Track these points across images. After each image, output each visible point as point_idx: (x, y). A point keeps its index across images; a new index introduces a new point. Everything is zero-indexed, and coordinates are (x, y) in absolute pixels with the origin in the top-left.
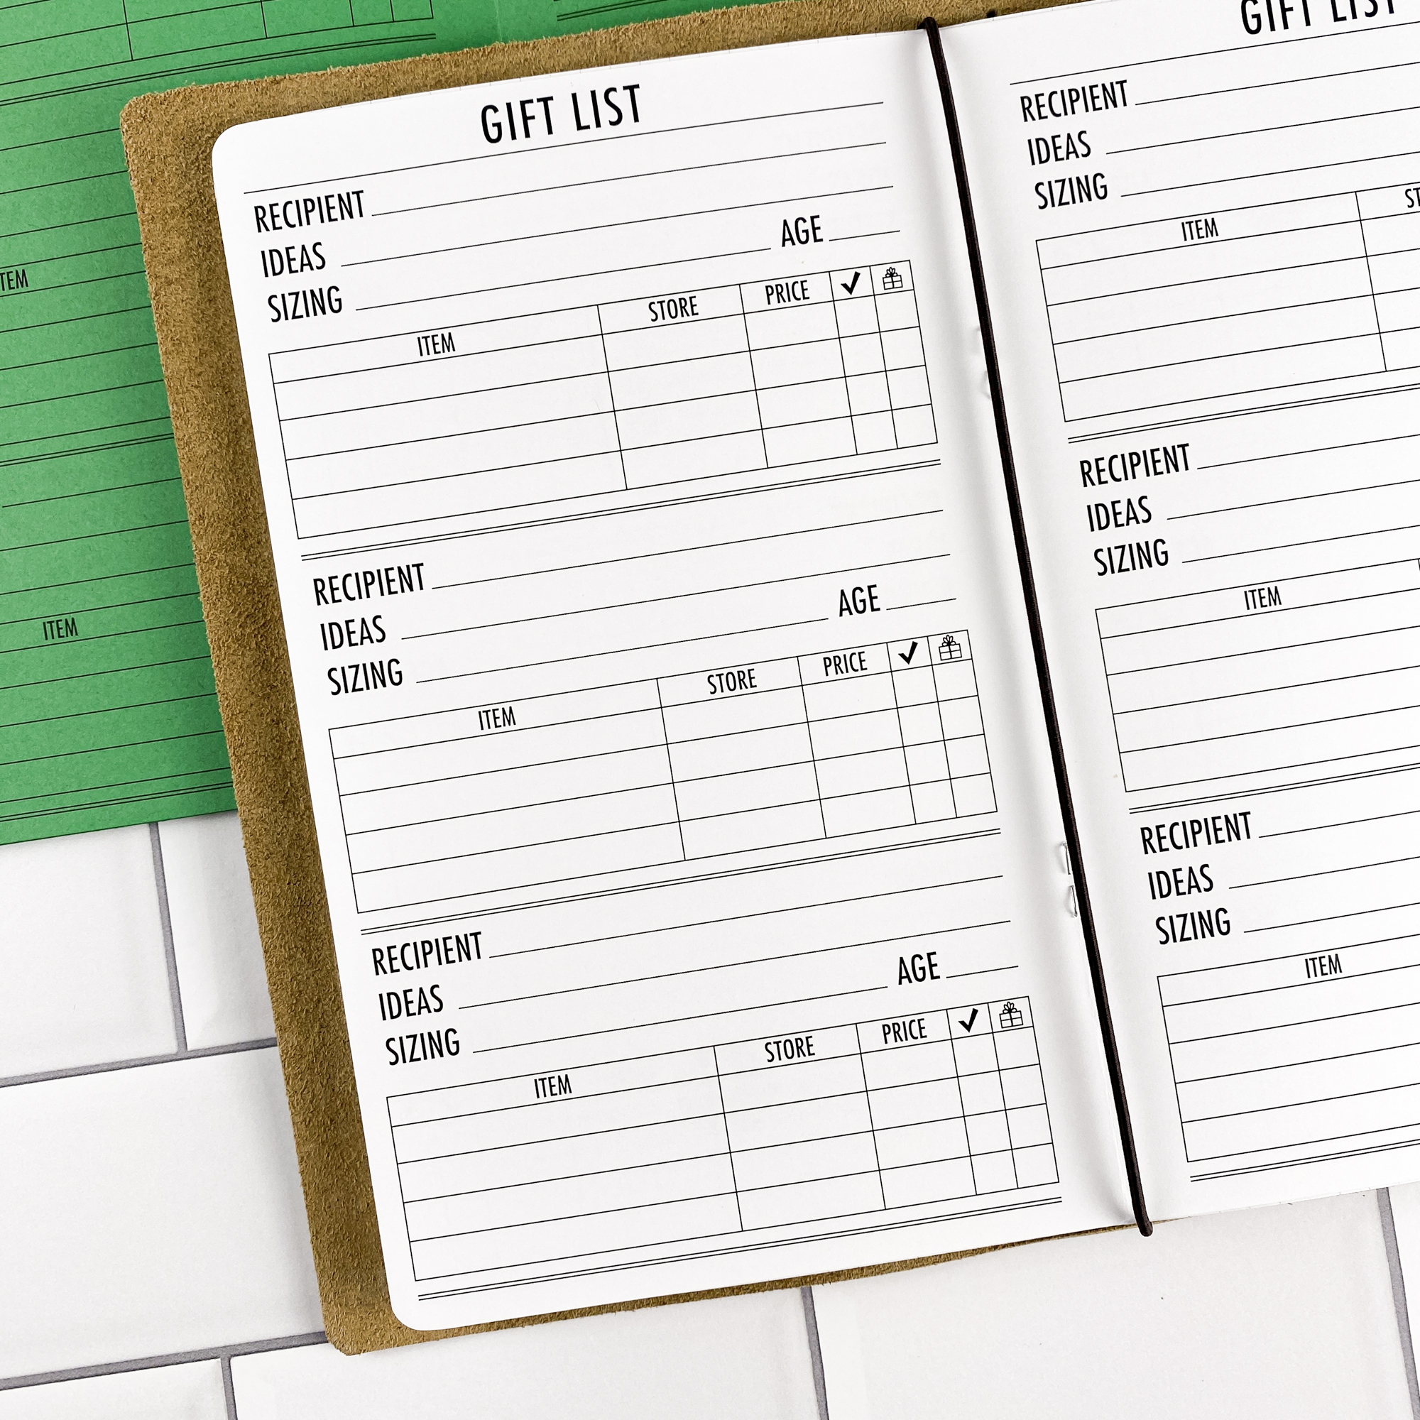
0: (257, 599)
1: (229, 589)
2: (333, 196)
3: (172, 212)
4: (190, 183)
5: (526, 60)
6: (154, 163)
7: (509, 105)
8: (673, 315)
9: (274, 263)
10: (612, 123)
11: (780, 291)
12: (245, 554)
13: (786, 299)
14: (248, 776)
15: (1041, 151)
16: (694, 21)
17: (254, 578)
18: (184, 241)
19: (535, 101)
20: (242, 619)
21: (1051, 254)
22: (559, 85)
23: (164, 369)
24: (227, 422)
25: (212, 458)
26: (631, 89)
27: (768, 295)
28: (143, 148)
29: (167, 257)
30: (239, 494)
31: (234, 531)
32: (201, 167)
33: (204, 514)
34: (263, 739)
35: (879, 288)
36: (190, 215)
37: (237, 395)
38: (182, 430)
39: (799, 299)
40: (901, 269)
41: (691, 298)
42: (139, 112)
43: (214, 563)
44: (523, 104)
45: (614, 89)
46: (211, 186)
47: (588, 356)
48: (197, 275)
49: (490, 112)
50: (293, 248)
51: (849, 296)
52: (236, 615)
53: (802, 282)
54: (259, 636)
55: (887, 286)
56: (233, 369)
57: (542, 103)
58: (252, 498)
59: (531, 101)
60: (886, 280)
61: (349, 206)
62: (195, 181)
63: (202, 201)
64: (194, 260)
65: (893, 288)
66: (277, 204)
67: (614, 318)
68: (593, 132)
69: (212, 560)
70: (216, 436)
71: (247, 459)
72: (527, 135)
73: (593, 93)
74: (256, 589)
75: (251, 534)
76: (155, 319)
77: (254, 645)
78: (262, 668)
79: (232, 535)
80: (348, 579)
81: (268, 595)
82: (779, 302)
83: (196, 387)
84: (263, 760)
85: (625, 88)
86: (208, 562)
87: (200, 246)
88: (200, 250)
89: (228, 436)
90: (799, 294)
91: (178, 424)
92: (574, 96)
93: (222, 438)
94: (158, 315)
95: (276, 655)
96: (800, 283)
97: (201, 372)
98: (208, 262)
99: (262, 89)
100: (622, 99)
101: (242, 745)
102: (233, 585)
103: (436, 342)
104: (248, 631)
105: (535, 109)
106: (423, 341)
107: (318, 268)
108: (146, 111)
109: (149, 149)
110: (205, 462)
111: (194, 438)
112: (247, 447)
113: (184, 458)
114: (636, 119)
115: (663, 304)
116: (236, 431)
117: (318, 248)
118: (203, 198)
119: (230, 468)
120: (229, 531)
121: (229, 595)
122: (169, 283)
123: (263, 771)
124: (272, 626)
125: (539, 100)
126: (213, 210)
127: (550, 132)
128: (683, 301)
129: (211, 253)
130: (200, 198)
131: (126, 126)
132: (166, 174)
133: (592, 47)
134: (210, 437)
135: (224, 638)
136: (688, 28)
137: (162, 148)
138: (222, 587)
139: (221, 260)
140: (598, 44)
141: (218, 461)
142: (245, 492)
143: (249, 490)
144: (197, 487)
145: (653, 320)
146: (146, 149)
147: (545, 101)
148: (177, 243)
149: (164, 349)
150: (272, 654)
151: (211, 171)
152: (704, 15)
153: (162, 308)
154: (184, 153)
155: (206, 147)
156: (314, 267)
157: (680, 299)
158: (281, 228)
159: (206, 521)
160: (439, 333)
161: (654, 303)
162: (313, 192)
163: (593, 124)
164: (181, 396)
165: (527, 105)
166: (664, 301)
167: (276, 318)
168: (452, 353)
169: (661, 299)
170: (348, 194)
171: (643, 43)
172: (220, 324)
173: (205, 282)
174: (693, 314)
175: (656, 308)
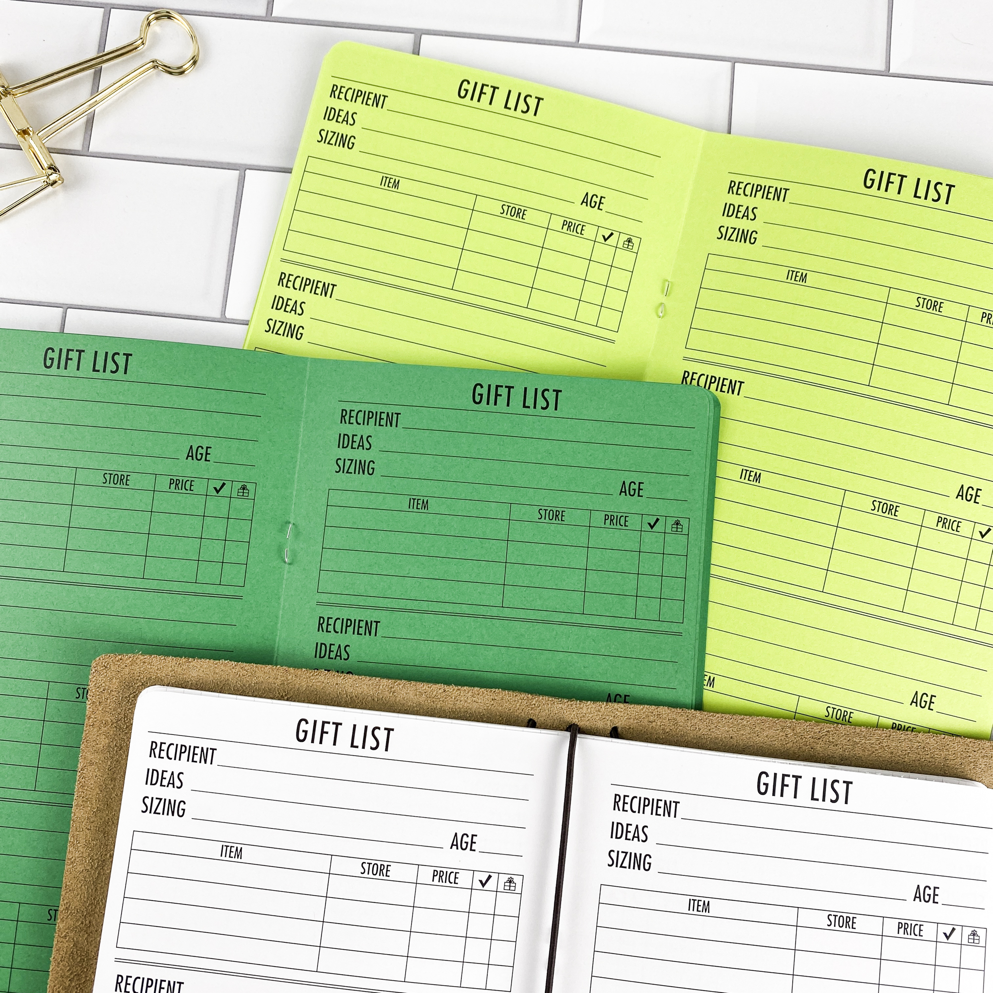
1: (70, 956)
2: (198, 747)
3: (105, 724)
4: (121, 709)
5: (337, 684)
6: (103, 693)
7: (315, 722)
9: (154, 777)
10: (372, 748)
11: (441, 875)
12: (86, 936)
13: (444, 881)
15: (618, 831)
16: (440, 689)
17: (87, 952)
18: (108, 741)
19: (331, 723)
20: (72, 976)
21: (608, 895)
22: (349, 717)
23: (72, 815)
24: (100, 854)
25: (85, 874)
26: (389, 730)
27: (434, 876)
28: (100, 684)
29: (94, 748)
30: (94, 899)
31: (84, 920)
32: (130, 701)
33: (69, 907)
35: (501, 888)
36: (116, 727)
37: (111, 839)
38: (72, 853)
39: (452, 883)
40: (517, 880)
41: (388, 866)
42: (103, 663)
43: (66, 939)
44: (324, 723)
45: (379, 728)
46: (133, 713)
48: (109, 763)
49: (303, 723)
50: (167, 771)
51: (482, 888)
52: (70, 973)
53: (456, 873)
54: (79, 989)
55: (506, 888)
56: (113, 823)
57: (335, 726)
58: (101, 903)
59: (329, 723)
60: (506, 884)
61: (206, 755)
62: (124, 708)
63: (125, 721)
64: (110, 754)
65: (509, 890)
66: (165, 743)
67: (339, 866)
68: (359, 751)
69: (66, 936)
70: (91, 861)
71: (105, 879)
72: (321, 742)
73: (366, 727)
74: (85, 959)
75: (93, 925)
76: (77, 784)
79: (82, 923)
80: (138, 980)
81: (92, 964)
82: (439, 881)
83: (88, 829)
85: (385, 729)
86: (63, 937)
87: (116, 746)
88: (115, 748)
89: (98, 862)
90: (452, 880)
91: (71, 849)
92: (355, 726)
93: (94, 863)
94: (79, 782)
96: (454, 873)
97: (94, 821)
98: (118, 756)
99: (179, 664)
100: (381, 735)
102: (73, 954)
103: (232, 851)
104: (73, 984)
105: (330, 728)
106: (225, 848)
107: (177, 787)
108: (108, 664)
109: (103, 685)
110: (80, 876)
111: (77, 860)
112: (107, 872)
113: (67, 871)
114: (386, 750)
116: (104, 860)
117: (181, 775)
118: (126, 719)
119: (94, 882)
120: (81, 920)
121: (69, 959)
122: (91, 764)
124: (88, 984)
126: (129, 727)
127: (335, 744)
129: (121, 751)
130: (124, 718)
131: (94, 670)
132: (109, 701)
133: (377, 687)
134: (87, 862)
135: (57, 987)
136: (435, 693)
137: (111, 685)
138: (66, 954)
139: (125, 757)
140: (381, 688)
141: (87, 876)
142: (98, 898)
143: (101, 897)
144: (70, 890)
145: (361, 873)
146: (101, 685)
147: (337, 725)
148: (104, 741)
149: (76, 803)
151: (135, 704)
152: (446, 688)
153: (82, 778)
154: (123, 691)
155: (137, 690)
156: (175, 787)
157: (381, 865)
158: (163, 758)
159: (69, 911)
160: (235, 845)
161: (365, 863)
162: (188, 742)
163: (360, 746)
164: (78, 833)
165: (326, 724)
166: (371, 864)
167: (144, 810)
168: (239, 860)
169: (370, 861)
170: (207, 749)
171: (406, 694)
172: (114, 795)
173: (113, 768)
174: (387, 876)
175: (366, 866)
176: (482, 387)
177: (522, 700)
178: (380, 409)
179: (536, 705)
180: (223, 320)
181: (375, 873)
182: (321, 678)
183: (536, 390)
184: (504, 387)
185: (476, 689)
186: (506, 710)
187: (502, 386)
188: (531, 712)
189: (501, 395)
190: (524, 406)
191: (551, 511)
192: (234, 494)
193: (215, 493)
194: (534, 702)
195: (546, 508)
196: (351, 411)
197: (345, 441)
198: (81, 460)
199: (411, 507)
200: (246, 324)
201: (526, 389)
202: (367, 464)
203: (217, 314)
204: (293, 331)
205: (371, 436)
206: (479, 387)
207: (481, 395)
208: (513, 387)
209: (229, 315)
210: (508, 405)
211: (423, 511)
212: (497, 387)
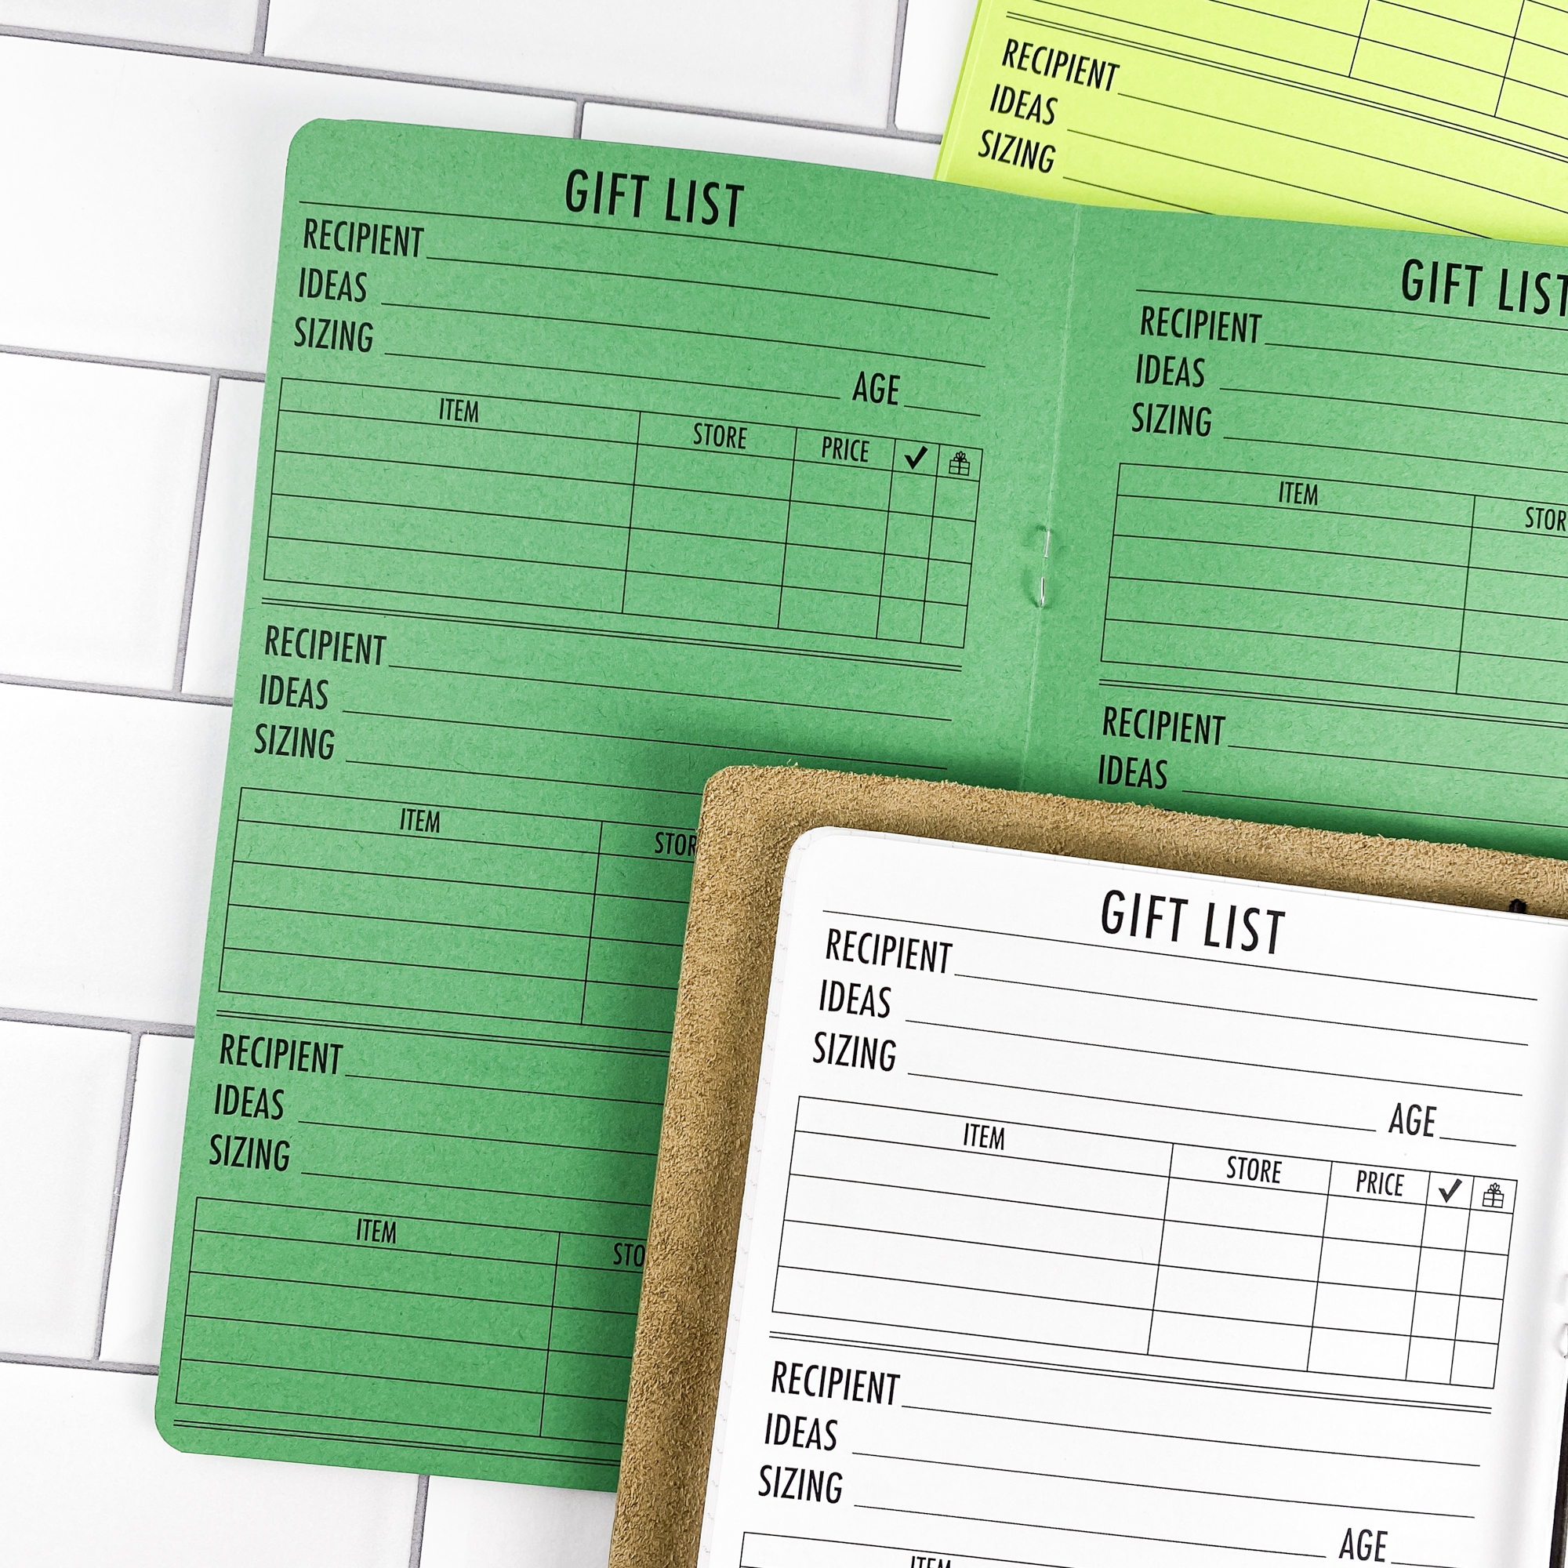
0: (697, 1345)
1: (671, 1328)
2: (918, 941)
3: (731, 897)
4: (760, 869)
5: (1158, 830)
6: (728, 840)
7: (1138, 896)
8: (1252, 1176)
9: (835, 996)
10: (1244, 948)
11: (1373, 1179)
12: (698, 1292)
13: (1377, 1190)
14: (631, 1540)
16: (1356, 843)
17: (701, 1321)
18: (735, 930)
19: (1168, 900)
20: (675, 1365)
22: (1199, 888)
23: (671, 1069)
24: (723, 1140)
25: (695, 1177)
26: (1276, 915)
27: (1360, 1181)
28: (723, 822)
30: (712, 1224)
31: (694, 1264)
32: (779, 857)
33: (668, 1239)
34: (658, 1502)
35: (1477, 1203)
36: (750, 903)
37: (742, 1113)
38: (671, 1139)
39: (1391, 1194)
40: (1506, 1188)
41: (1276, 1163)
42: (731, 783)
43: (664, 1297)
44: (1154, 899)
45: (1257, 911)
46: (781, 878)
47: (1148, 1196)
48: (738, 971)
49: (1115, 898)
50: (859, 985)
51: (1444, 1204)
52: (670, 1360)
53: (1399, 1176)
54: (688, 1387)
55: (1487, 1202)
56: (746, 1084)
57: (1174, 904)
58: (724, 1232)
59: (1163, 899)
60: (1487, 1196)
61: (932, 956)
62: (766, 867)
63: (766, 892)
64: (739, 954)
65: (1492, 1206)
66: (855, 933)
67: (1186, 1163)
68: (1221, 952)
69: (663, 1292)
70: (706, 1154)
72: (1149, 935)
73: (1233, 909)
75: (711, 1271)
76: (679, 1011)
77: (678, 1396)
78: (681, 1424)
79: (692, 1269)
80: (814, 1370)
82: (1369, 1191)
83: (701, 1095)
84: (652, 1525)
85: (1269, 912)
86: (657, 1294)
87: (750, 939)
88: (749, 944)
90: (1392, 1189)
91: (670, 1132)
92: (1212, 906)
93: (711, 1158)
94: (683, 1006)
95: (699, 1412)
96: (1396, 1176)
97: (711, 1079)
98: (754, 958)
99: (866, 787)
100: (1262, 923)
101: (635, 1504)
102: (676, 1324)
103: (985, 1134)
104: (678, 1379)
105: (1165, 909)
106: (971, 1129)
107: (880, 1015)
108: (738, 784)
109: (729, 824)
110: (686, 1181)
111: (682, 1151)
112: (735, 1174)
113: (664, 1172)
114: (1272, 951)
115: (1245, 1161)
117: (886, 993)
118: (769, 889)
119: (711, 1193)
120: (689, 1262)
121: (669, 1335)
122: (706, 973)
123: (649, 1538)
124: (704, 1379)
125: (1172, 900)
126: (775, 903)
127: (1174, 939)
128: (1266, 1164)
129: (760, 950)
130: (766, 887)
131: (712, 795)
132: (738, 854)
133: (1236, 837)
134: (700, 1155)
135: (650, 1382)
136: (1347, 850)
137: (742, 825)
138: (664, 1324)
139: (768, 959)
141: (700, 1183)
142: (719, 1223)
143: (724, 1221)
144: (670, 1207)
145: (1229, 1176)
146: (725, 824)
147: (1179, 903)
148: (728, 930)
149: (679, 1046)
150: (695, 1411)
151: (785, 861)
152: (1369, 840)
153: (690, 1000)
154: (764, 836)
155: (788, 835)
156: (876, 1014)
157: (1264, 1161)
158: (852, 960)
159: (669, 1247)
160: (992, 1124)
161: (1235, 1158)
162: (898, 931)
163: (1223, 942)
164: (682, 1101)
165: (1157, 902)
166: (1246, 1159)
167: (818, 1057)
168: (999, 1151)
169: (1243, 1155)
170: (935, 944)
171: (1292, 850)
172: (747, 1031)
173: (744, 981)
174: (1274, 1181)
175: (1236, 1163)
176: (1420, 266)
177: (1503, 864)
178: (1219, 306)
179: (1531, 874)
180: (891, 132)
181: (1253, 1175)
182: (1130, 819)
183: (1525, 274)
184: (1463, 267)
185: (1422, 844)
186: (1473, 884)
187: (1459, 266)
189: (1457, 284)
190: (1502, 307)
191: (1551, 513)
192: (944, 470)
193: (907, 467)
194: (1526, 870)
195: (1540, 506)
196: (1162, 310)
197: (1151, 369)
198: (650, 396)
199: (1285, 499)
200: (936, 143)
201: (1505, 272)
202: (1195, 415)
203: (879, 122)
204: (1033, 156)
205: (1203, 360)
206: (1414, 266)
207: (1419, 283)
208: (1480, 269)
209: (902, 123)
210: (1471, 303)
211: (1307, 506)
212: (1450, 266)
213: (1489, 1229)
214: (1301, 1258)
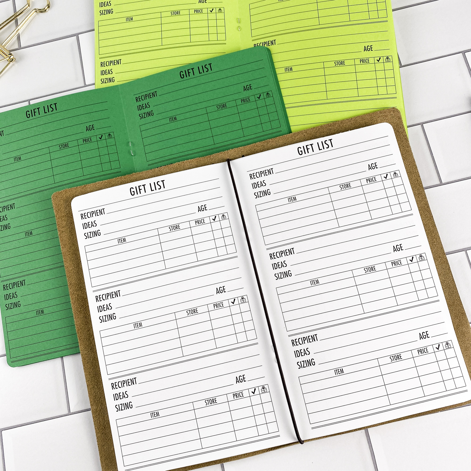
0: (84, 302)
1: (77, 300)
2: (98, 210)
3: (63, 217)
4: (67, 210)
5: (140, 176)
6: (59, 206)
7: (136, 187)
8: (175, 229)
9: (85, 226)
10: (159, 189)
11: (198, 222)
12: (81, 291)
13: (200, 223)
14: (82, 344)
15: (255, 185)
17: (83, 297)
18: (66, 222)
20: (80, 307)
21: (259, 208)
22: (147, 182)
23: (62, 251)
24: (76, 262)
25: (73, 270)
26: (163, 181)
27: (196, 223)
28: (56, 203)
29: (62, 226)
30: (79, 278)
32: (69, 206)
33: (71, 283)
34: (86, 334)
35: (221, 219)
36: (67, 217)
37: (78, 256)
38: (66, 264)
39: (203, 223)
40: (226, 214)
41: (178, 225)
42: (55, 196)
45: (159, 182)
46: (71, 210)
47: (156, 240)
48: (69, 230)
49: (132, 189)
50: (89, 222)
51: (214, 221)
52: (79, 306)
53: (203, 219)
54: (84, 310)
56: (77, 250)
58: (82, 279)
59: (141, 186)
60: (222, 217)
61: (101, 212)
63: (70, 213)
64: (68, 226)
65: (224, 219)
66: (86, 213)
67: (161, 231)
68: (155, 191)
69: (73, 294)
70: (74, 265)
71: (81, 270)
72: (140, 193)
73: (154, 183)
74: (83, 300)
75: (82, 287)
76: (60, 240)
77: (83, 313)
78: (85, 318)
79: (78, 287)
80: (103, 295)
81: (86, 301)
82: (198, 224)
83: (69, 255)
84: (86, 339)
85: (161, 181)
87: (69, 223)
89: (77, 265)
92: (150, 184)
95: (88, 314)
97: (70, 251)
98: (71, 226)
99: (82, 188)
100: (161, 184)
101: (81, 336)
103: (122, 240)
104: (82, 309)
105: (142, 187)
106: (119, 240)
107: (95, 226)
108: (57, 195)
109: (58, 203)
110: (71, 271)
111: (69, 266)
112: (81, 267)
113: (67, 271)
114: (164, 188)
116: (78, 264)
117: (95, 222)
119: (77, 272)
120: (77, 286)
121: (77, 301)
122: (63, 232)
123: (86, 342)
124: (87, 308)
125: (142, 185)
126: (72, 215)
127: (145, 192)
129: (72, 224)
131: (53, 199)
132: (61, 208)
133: (155, 172)
134: (72, 266)
135: (76, 312)
136: (175, 166)
137: (60, 203)
139: (74, 225)
140: (156, 171)
141: (74, 271)
144: (70, 277)
145: (170, 231)
147: (144, 185)
148: (64, 223)
149: (62, 247)
150: (87, 314)
151: (71, 206)
152: (179, 163)
153: (61, 238)
154: (65, 203)
155: (70, 202)
157: (176, 226)
158: (87, 218)
159: (72, 285)
160: (122, 238)
162: (93, 210)
163: (155, 189)
164: (66, 257)
165: (140, 187)
166: (173, 226)
167: (86, 238)
168: (125, 242)
170: (101, 209)
171: (166, 170)
172: (74, 240)
173: (71, 231)
174: (179, 229)
175: (171, 228)
177: (207, 158)
178: (149, 92)
180: (86, 86)
182: (134, 176)
188: (212, 161)
194: (211, 157)
196: (139, 97)
199: (171, 121)
202: (150, 112)
205: (149, 103)
211: (175, 121)
213: (225, 223)
214: (189, 241)
